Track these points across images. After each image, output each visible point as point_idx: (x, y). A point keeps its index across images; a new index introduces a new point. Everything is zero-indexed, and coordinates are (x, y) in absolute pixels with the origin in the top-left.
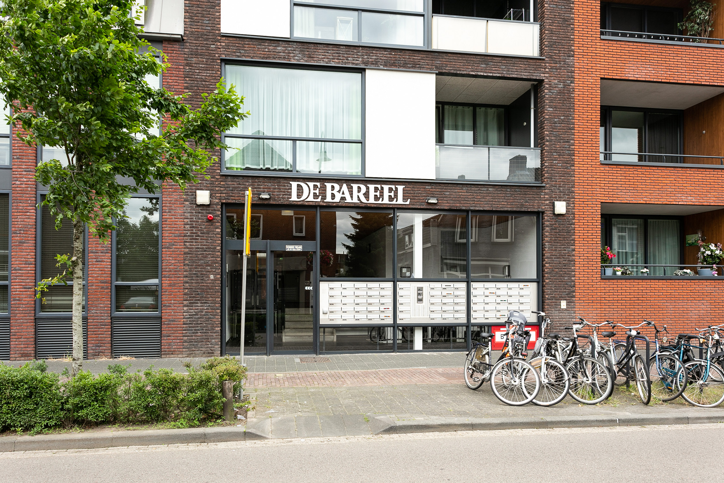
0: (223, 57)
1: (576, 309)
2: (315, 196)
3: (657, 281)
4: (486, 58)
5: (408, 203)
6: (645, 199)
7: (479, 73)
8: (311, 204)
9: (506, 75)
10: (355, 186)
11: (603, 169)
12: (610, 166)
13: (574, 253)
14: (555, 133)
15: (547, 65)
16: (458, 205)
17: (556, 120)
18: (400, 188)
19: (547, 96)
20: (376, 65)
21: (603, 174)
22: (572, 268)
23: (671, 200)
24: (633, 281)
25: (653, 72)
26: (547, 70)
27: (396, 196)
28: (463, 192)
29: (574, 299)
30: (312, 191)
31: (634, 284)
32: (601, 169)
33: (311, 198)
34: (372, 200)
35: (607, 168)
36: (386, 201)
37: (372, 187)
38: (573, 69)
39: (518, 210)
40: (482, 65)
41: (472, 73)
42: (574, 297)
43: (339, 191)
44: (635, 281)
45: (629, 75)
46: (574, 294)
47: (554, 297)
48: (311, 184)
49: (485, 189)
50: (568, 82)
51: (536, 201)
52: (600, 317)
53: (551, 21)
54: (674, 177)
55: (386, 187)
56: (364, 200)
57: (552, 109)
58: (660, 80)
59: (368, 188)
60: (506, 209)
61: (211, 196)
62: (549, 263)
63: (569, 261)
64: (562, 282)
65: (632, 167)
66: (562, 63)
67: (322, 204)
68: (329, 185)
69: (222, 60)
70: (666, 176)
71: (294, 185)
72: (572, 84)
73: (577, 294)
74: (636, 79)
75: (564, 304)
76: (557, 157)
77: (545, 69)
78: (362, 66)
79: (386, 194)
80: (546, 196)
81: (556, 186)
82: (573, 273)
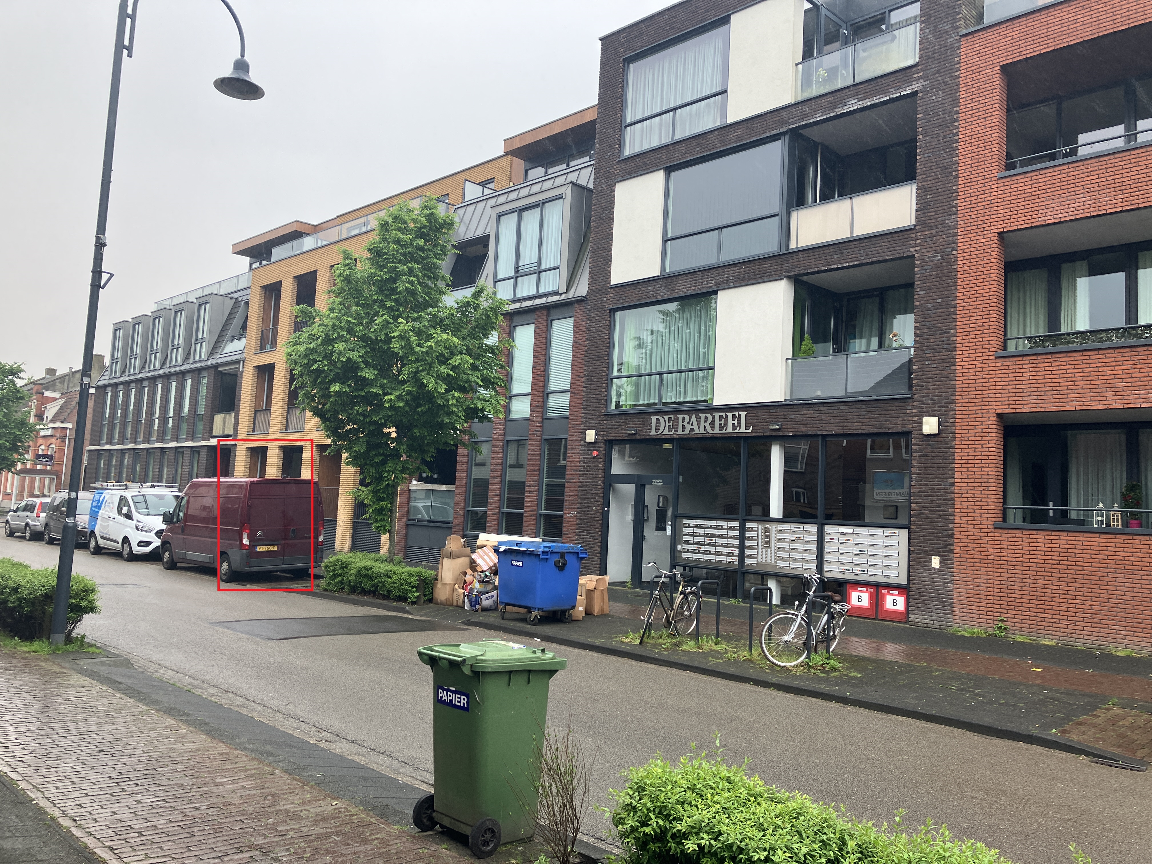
0: (611, 307)
1: (955, 571)
2: (670, 429)
4: (841, 245)
5: (750, 431)
6: (1073, 403)
7: (832, 267)
8: (667, 437)
9: (864, 261)
10: (702, 416)
11: (1000, 364)
12: (1011, 359)
13: (953, 488)
14: (928, 323)
15: (919, 234)
17: (929, 305)
18: (743, 414)
19: (918, 276)
21: (1000, 372)
22: (950, 510)
26: (919, 241)
27: (739, 423)
29: (952, 555)
30: (667, 424)
32: (997, 364)
33: (666, 432)
34: (717, 430)
35: (1007, 362)
36: (730, 430)
37: (717, 415)
38: (955, 231)
39: (876, 431)
40: (836, 256)
41: (823, 268)
42: (952, 552)
43: (688, 423)
45: (1046, 218)
46: (952, 548)
47: (922, 550)
48: (667, 417)
50: (948, 250)
51: (900, 419)
52: (992, 586)
53: (924, 176)
55: (730, 415)
56: (709, 430)
57: (924, 292)
59: (713, 417)
60: (860, 431)
61: (596, 434)
62: (916, 503)
63: (944, 500)
64: (935, 529)
65: (1050, 356)
66: (940, 226)
67: (675, 436)
68: (680, 417)
69: (610, 310)
72: (954, 252)
73: (956, 548)
75: (936, 562)
76: (931, 355)
77: (916, 240)
78: (715, 288)
79: (730, 422)
80: (914, 411)
81: (928, 396)
82: (951, 518)
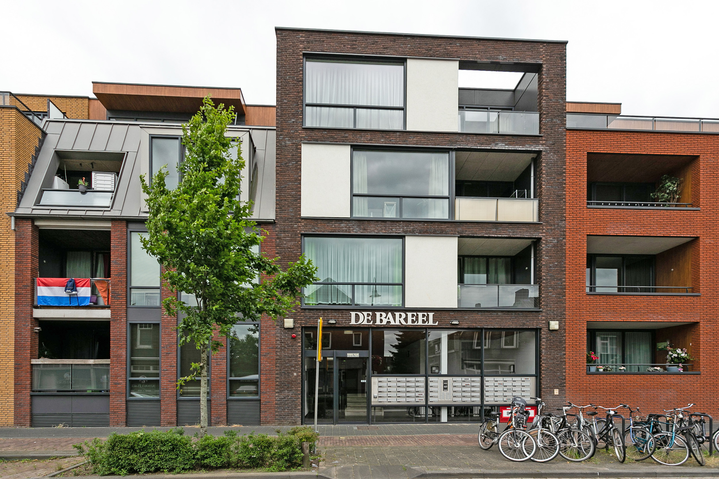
0: (303, 232)
1: (566, 395)
2: (368, 321)
3: (633, 375)
4: (496, 224)
5: (437, 324)
6: (623, 318)
7: (491, 235)
8: (365, 326)
9: (511, 236)
10: (397, 314)
11: (589, 298)
12: (594, 296)
13: (565, 356)
14: (550, 274)
15: (544, 227)
16: (475, 325)
17: (551, 265)
18: (431, 315)
19: (544, 249)
20: (413, 234)
21: (589, 302)
22: (564, 367)
23: (645, 319)
24: (612, 375)
25: (630, 229)
26: (544, 231)
27: (428, 319)
28: (478, 316)
29: (565, 388)
30: (366, 318)
31: (613, 377)
32: (587, 298)
33: (365, 322)
34: (410, 323)
35: (592, 297)
36: (420, 323)
37: (410, 314)
38: (565, 229)
39: (521, 327)
40: (494, 230)
41: (485, 235)
42: (565, 386)
43: (386, 318)
44: (614, 375)
45: (610, 232)
46: (565, 384)
47: (549, 387)
48: (365, 313)
49: (496, 314)
50: (560, 238)
51: (535, 321)
52: (585, 401)
53: (547, 197)
54: (647, 302)
55: (420, 314)
56: (404, 323)
57: (548, 258)
58: (636, 235)
59: (407, 315)
60: (511, 327)
61: (294, 322)
62: (545, 363)
63: (561, 362)
64: (556, 376)
65: (612, 296)
66: (556, 225)
67: (373, 326)
68: (378, 314)
69: (302, 234)
70: (640, 302)
71: (353, 314)
72: (564, 240)
73: (567, 384)
74: (616, 234)
75: (556, 392)
76: (552, 290)
77: (542, 230)
78: (403, 234)
79: (420, 318)
80: (543, 318)
81: (551, 311)
82: (564, 370)
